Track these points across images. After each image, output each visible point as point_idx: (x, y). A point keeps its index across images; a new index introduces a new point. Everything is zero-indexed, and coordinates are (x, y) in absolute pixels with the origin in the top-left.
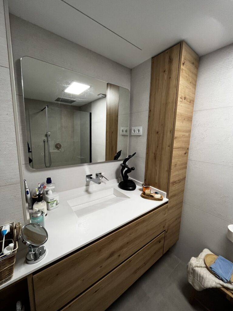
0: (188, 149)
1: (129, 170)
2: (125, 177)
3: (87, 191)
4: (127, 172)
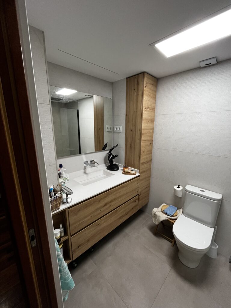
0: (152, 141)
1: (114, 157)
2: (111, 162)
3: (85, 173)
4: (112, 158)
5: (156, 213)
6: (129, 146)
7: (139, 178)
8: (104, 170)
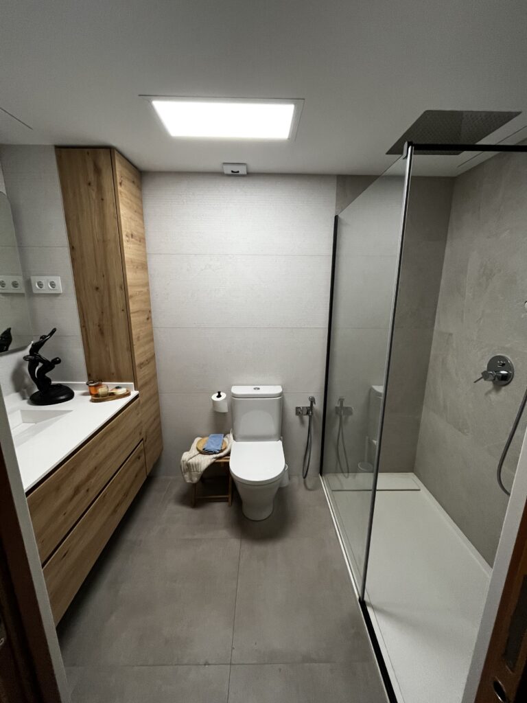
0: (150, 311)
4: (43, 371)
5: (190, 461)
6: (93, 329)
7: (139, 400)
8: (22, 411)
